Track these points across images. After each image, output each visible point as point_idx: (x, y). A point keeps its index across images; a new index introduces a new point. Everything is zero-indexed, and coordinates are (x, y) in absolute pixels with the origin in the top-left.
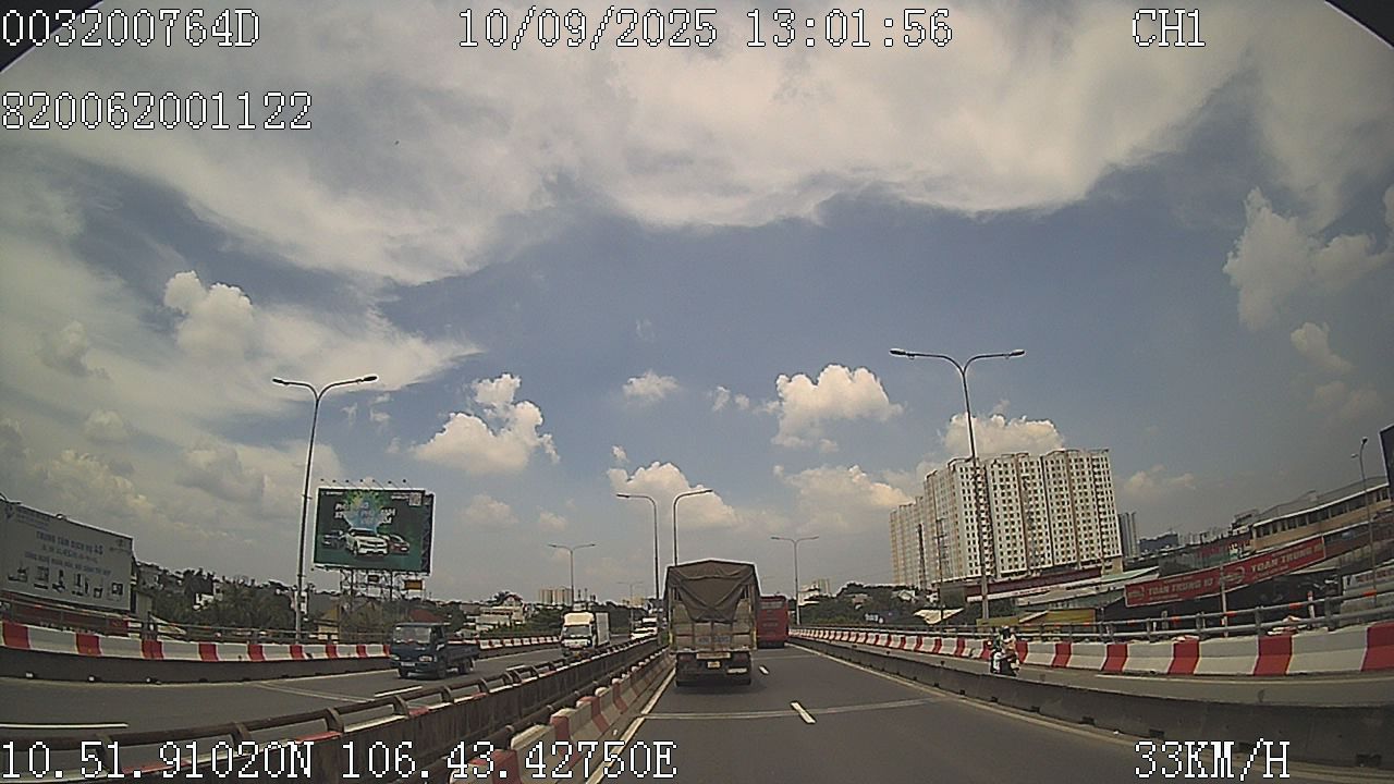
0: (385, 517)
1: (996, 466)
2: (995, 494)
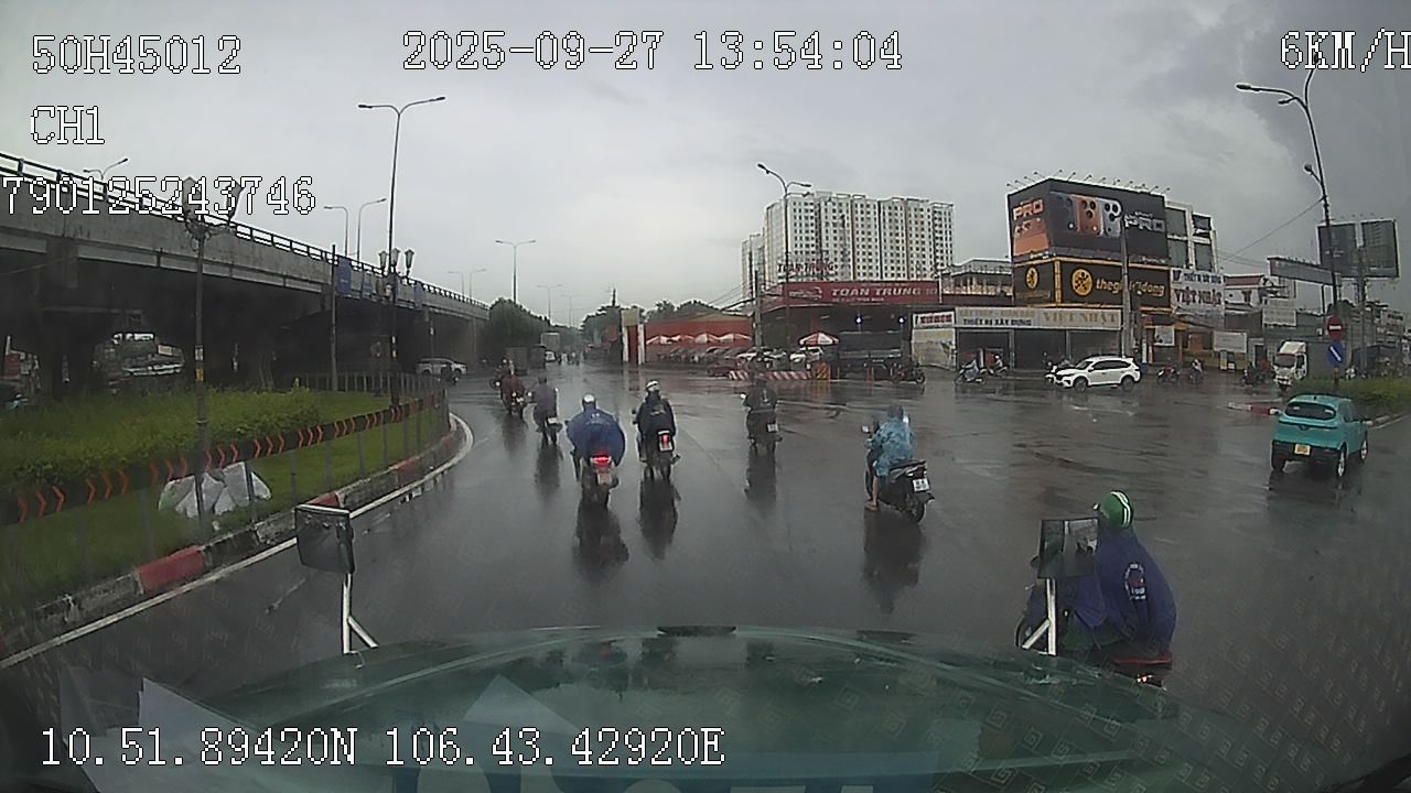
1: (829, 203)
2: (827, 231)
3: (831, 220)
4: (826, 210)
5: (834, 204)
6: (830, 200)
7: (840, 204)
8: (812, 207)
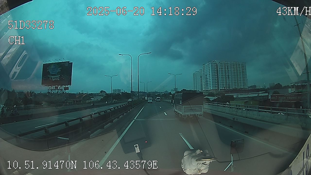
0: (59, 70)
1: (220, 63)
2: (219, 70)
3: (220, 67)
4: (219, 65)
5: (221, 63)
6: (220, 62)
7: (222, 63)
8: (215, 64)
